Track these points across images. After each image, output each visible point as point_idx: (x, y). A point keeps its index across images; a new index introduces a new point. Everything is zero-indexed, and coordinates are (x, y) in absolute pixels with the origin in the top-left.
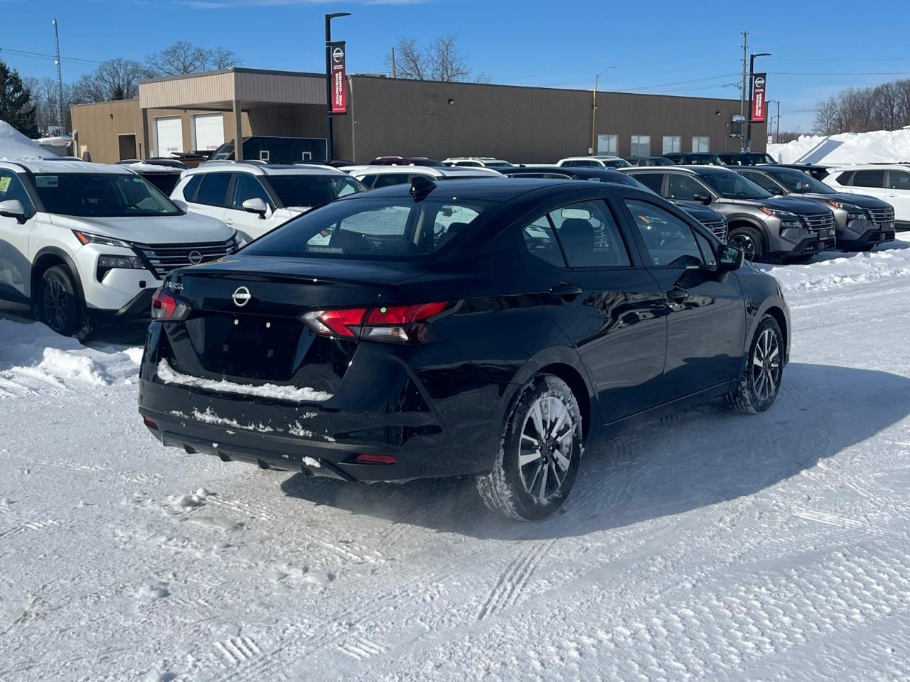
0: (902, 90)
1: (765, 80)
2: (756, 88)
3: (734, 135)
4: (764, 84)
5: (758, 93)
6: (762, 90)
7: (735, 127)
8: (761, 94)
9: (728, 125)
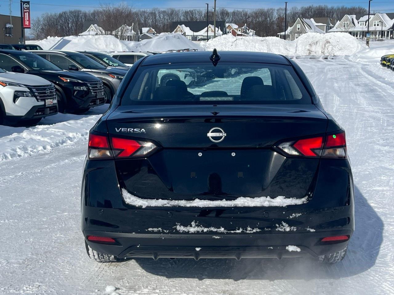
0: (72, 15)
1: (29, 5)
2: (24, 9)
3: (8, 35)
4: (29, 7)
5: (26, 12)
6: (28, 11)
7: (9, 31)
8: (27, 13)
9: (4, 29)
